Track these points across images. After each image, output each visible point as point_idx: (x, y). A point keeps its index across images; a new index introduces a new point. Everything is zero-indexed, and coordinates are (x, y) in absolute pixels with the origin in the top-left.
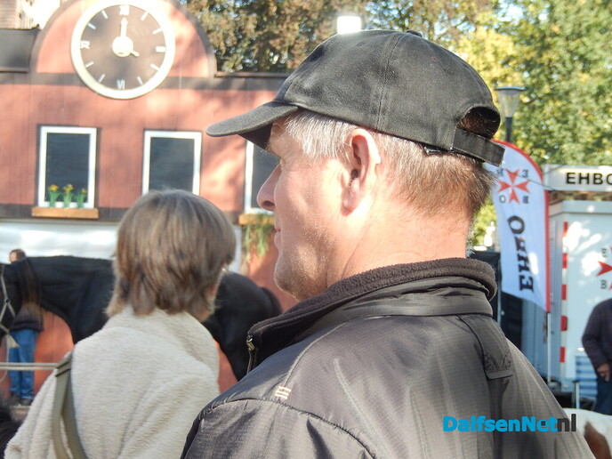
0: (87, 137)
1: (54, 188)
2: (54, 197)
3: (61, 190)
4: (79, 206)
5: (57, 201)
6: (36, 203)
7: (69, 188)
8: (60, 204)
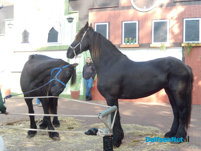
0: (136, 23)
1: (126, 39)
2: (126, 41)
3: (128, 39)
4: (134, 44)
5: (127, 43)
6: (122, 44)
7: (130, 39)
8: (128, 44)
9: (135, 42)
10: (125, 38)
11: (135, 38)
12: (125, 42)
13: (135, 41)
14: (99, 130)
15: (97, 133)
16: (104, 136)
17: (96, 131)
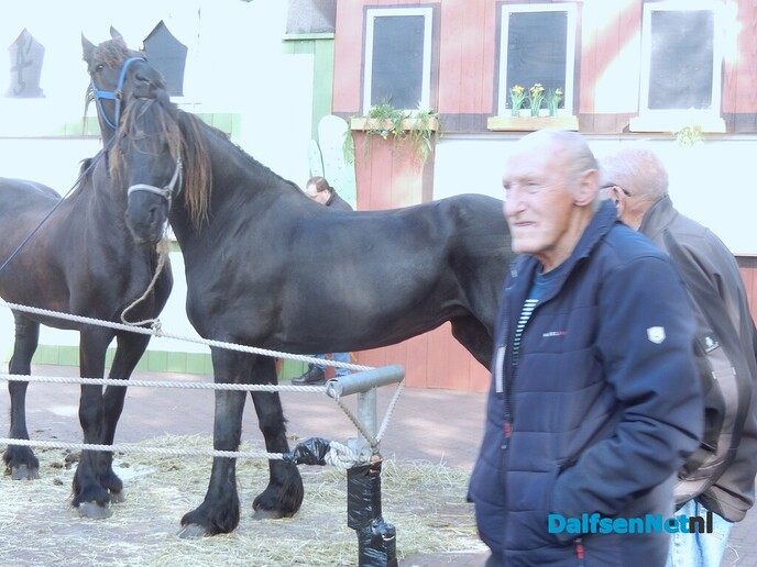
0: (564, 15)
1: (518, 89)
2: (517, 101)
3: (524, 93)
4: (551, 113)
5: (522, 107)
6: (495, 112)
7: (537, 89)
8: (526, 113)
9: (561, 105)
10: (511, 84)
11: (561, 84)
12: (510, 106)
13: (557, 99)
14: (333, 444)
15: (326, 458)
16: (349, 465)
17: (325, 449)
